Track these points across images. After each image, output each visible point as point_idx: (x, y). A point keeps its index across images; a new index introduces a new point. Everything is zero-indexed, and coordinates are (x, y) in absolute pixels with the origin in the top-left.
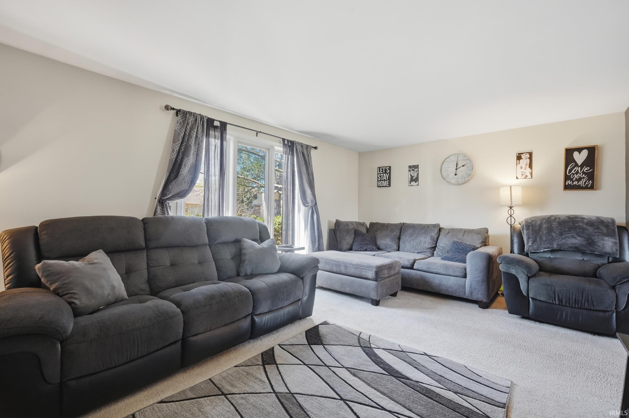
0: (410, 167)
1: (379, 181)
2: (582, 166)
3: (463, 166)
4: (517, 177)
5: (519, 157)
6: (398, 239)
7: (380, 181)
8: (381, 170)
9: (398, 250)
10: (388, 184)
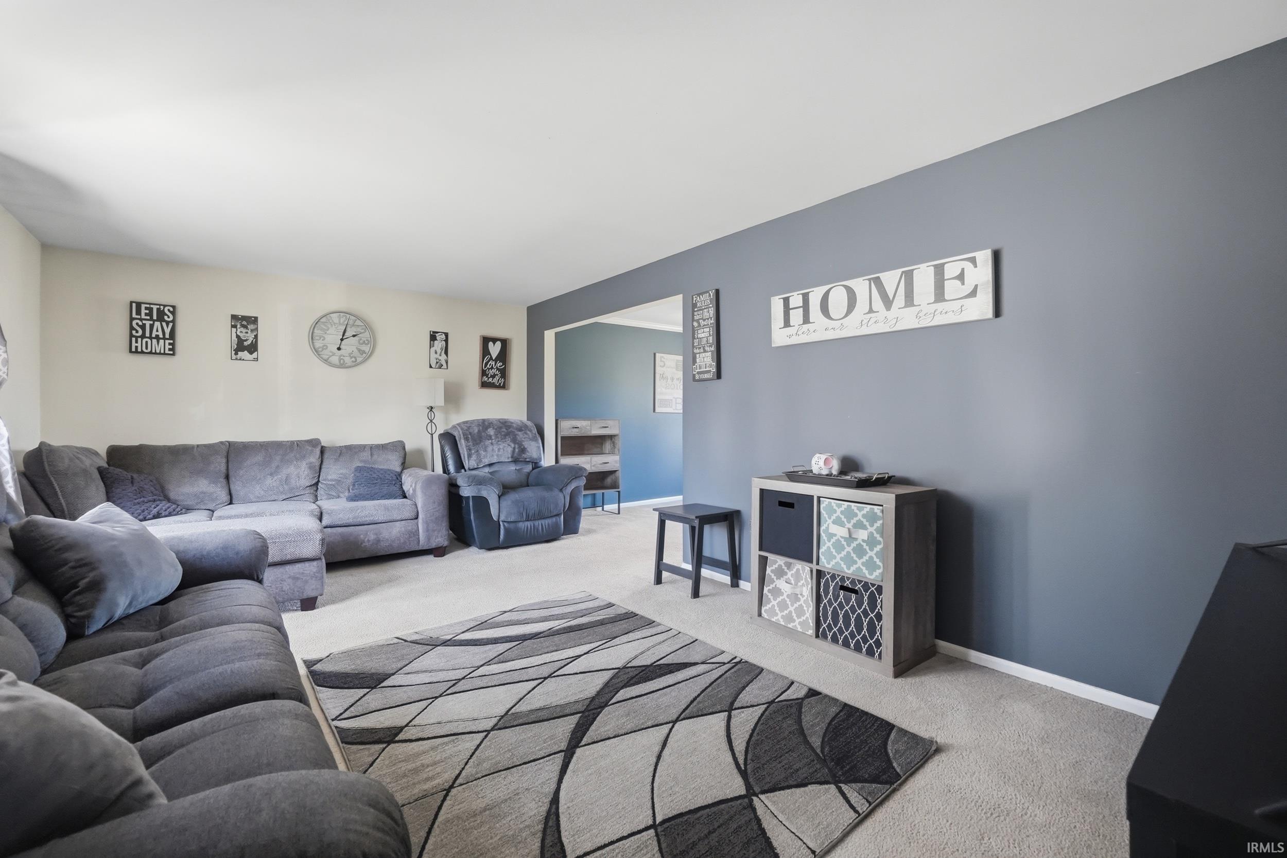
0: (234, 317)
1: (137, 337)
2: (496, 360)
3: (354, 336)
4: (430, 365)
5: (433, 337)
6: (225, 478)
7: (139, 340)
8: (143, 311)
9: (231, 503)
10: (170, 350)
